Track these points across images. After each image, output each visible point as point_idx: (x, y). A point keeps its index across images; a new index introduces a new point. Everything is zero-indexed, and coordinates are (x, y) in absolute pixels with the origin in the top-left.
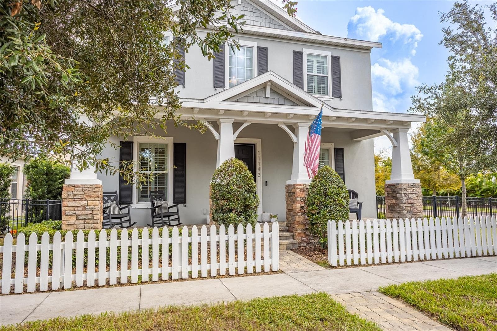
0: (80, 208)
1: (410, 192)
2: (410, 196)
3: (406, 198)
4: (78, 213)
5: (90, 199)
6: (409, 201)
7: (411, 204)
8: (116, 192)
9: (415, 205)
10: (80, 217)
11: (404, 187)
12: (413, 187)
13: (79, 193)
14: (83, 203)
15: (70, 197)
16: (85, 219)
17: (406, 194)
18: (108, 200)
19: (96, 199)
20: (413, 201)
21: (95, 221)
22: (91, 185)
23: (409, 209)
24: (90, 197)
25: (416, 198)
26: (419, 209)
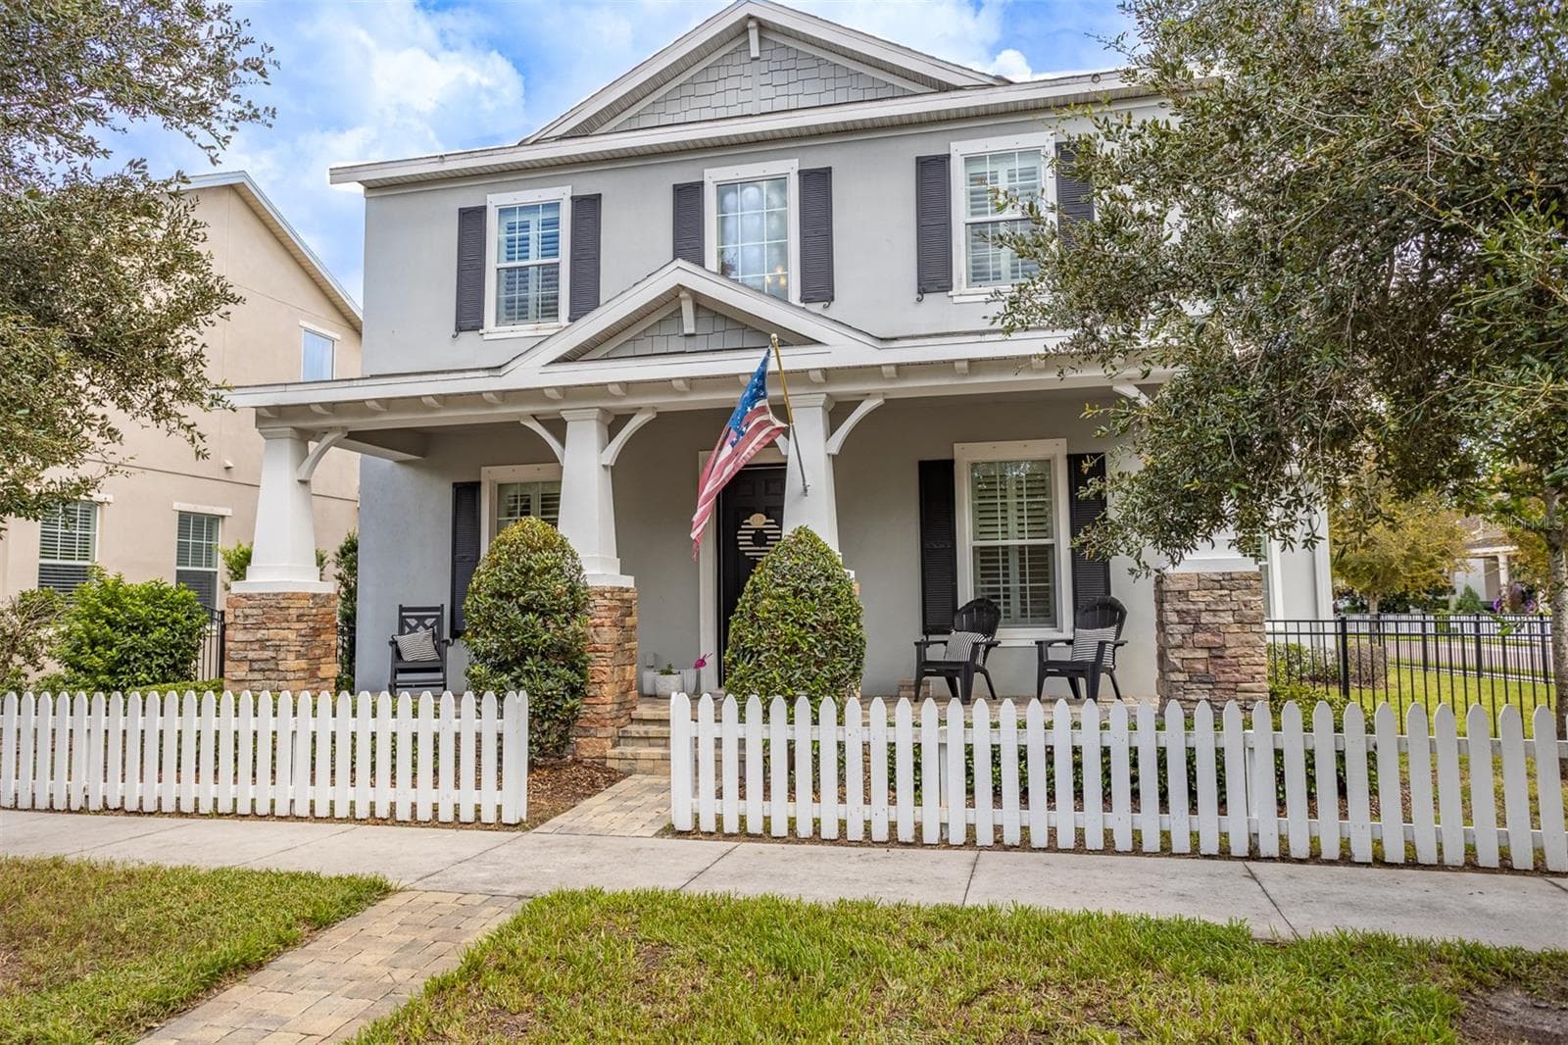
0: (256, 646)
1: (1202, 606)
2: (1206, 618)
3: (1183, 628)
4: (251, 655)
5: (273, 626)
6: (1200, 637)
7: (1209, 649)
8: (441, 609)
9: (1227, 652)
10: (256, 666)
11: (1180, 586)
12: (1222, 588)
13: (255, 612)
14: (260, 634)
15: (238, 621)
16: (262, 670)
17: (1188, 612)
18: (417, 626)
19: (285, 625)
20: (1217, 640)
21: (282, 675)
22: (275, 595)
23: (1201, 667)
24: (273, 620)
25: (1235, 628)
26: (1249, 670)
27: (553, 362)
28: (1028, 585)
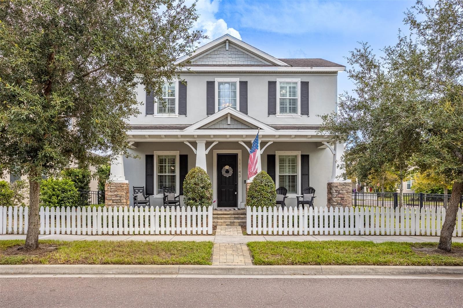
0: (114, 196)
1: (340, 189)
2: (341, 192)
3: (336, 194)
4: (113, 199)
5: (119, 191)
6: (340, 195)
7: (341, 198)
8: (143, 187)
9: (344, 199)
10: (114, 201)
11: (336, 185)
12: (344, 185)
13: (114, 188)
14: (115, 193)
15: (109, 190)
16: (117, 202)
17: (337, 190)
18: (138, 192)
19: (122, 191)
20: (343, 196)
21: (122, 204)
22: (119, 183)
23: (339, 201)
24: (119, 190)
25: (346, 194)
26: (348, 202)
27: (197, 129)
28: (291, 184)
